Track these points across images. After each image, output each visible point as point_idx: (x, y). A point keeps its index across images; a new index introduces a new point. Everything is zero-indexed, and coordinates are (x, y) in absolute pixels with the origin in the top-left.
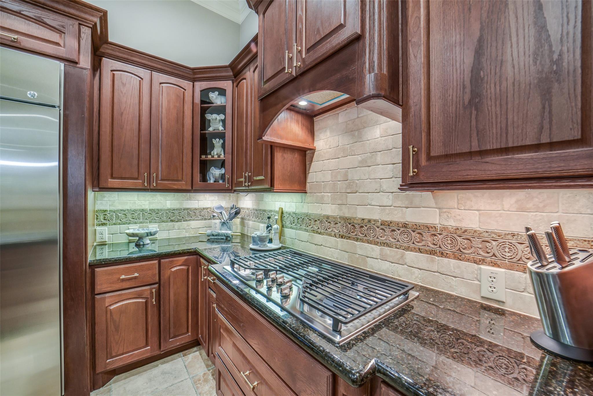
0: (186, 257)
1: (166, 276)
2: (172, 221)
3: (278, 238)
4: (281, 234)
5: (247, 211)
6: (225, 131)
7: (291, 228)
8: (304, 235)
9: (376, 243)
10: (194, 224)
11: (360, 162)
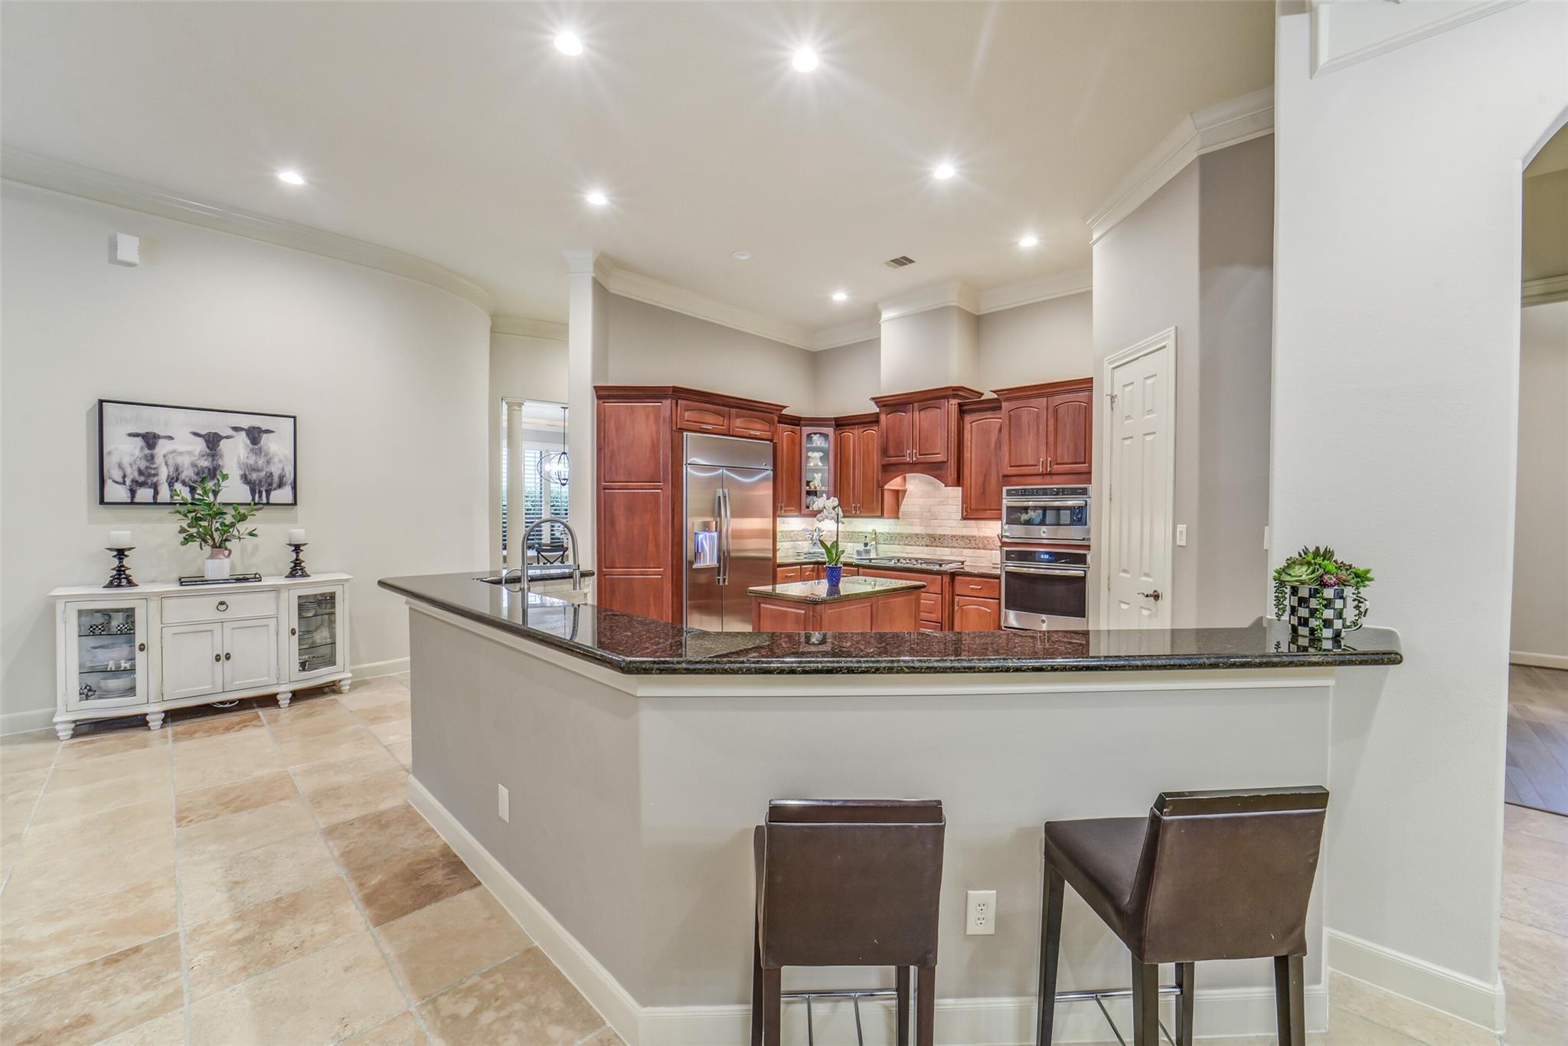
6: (825, 468)
7: (886, 543)
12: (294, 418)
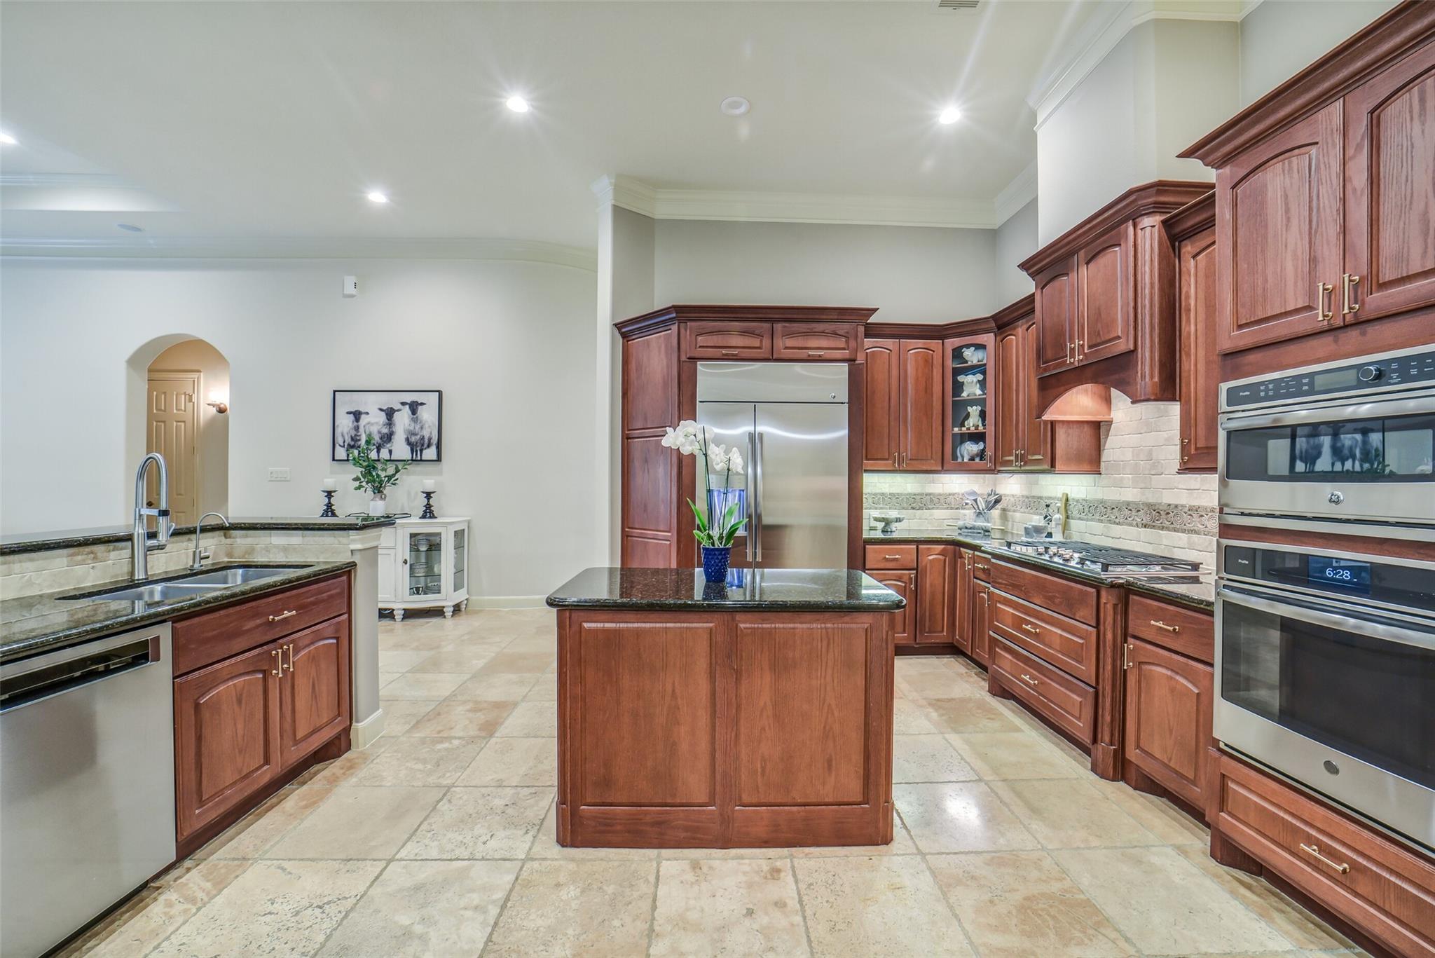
0: (943, 546)
1: (924, 564)
2: (913, 508)
3: (1061, 532)
4: (1065, 527)
5: (1012, 499)
6: (985, 396)
7: (1080, 519)
8: (1097, 527)
9: (1184, 531)
10: (938, 514)
11: (1167, 440)
12: (440, 392)
